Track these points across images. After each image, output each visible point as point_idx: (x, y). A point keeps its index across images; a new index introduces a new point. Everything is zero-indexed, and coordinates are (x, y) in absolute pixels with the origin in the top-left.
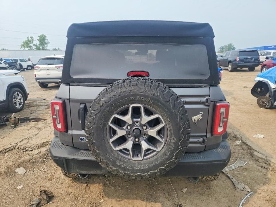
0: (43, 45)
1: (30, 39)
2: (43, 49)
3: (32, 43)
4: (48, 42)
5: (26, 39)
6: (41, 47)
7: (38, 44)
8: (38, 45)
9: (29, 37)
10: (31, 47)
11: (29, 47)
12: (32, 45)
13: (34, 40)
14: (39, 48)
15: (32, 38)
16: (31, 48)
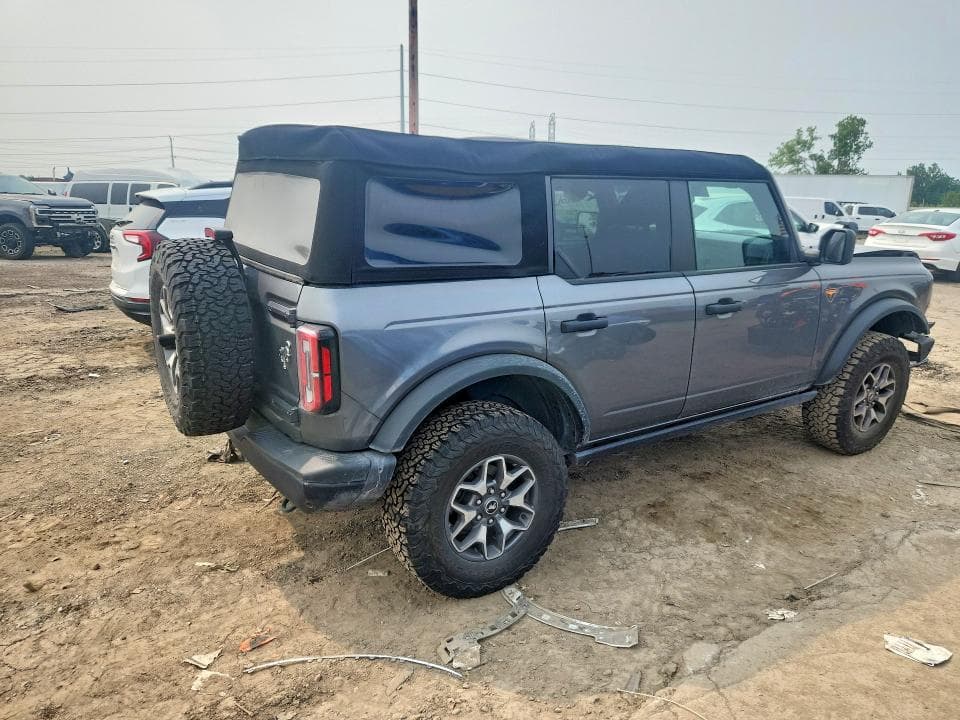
0: (846, 154)
1: (805, 137)
2: (845, 170)
3: (809, 148)
4: (868, 143)
5: (792, 137)
6: (835, 163)
7: (829, 150)
8: (826, 157)
9: (804, 129)
10: (798, 162)
11: (793, 162)
12: (805, 155)
13: (816, 138)
14: (830, 166)
15: (811, 131)
16: (801, 166)
